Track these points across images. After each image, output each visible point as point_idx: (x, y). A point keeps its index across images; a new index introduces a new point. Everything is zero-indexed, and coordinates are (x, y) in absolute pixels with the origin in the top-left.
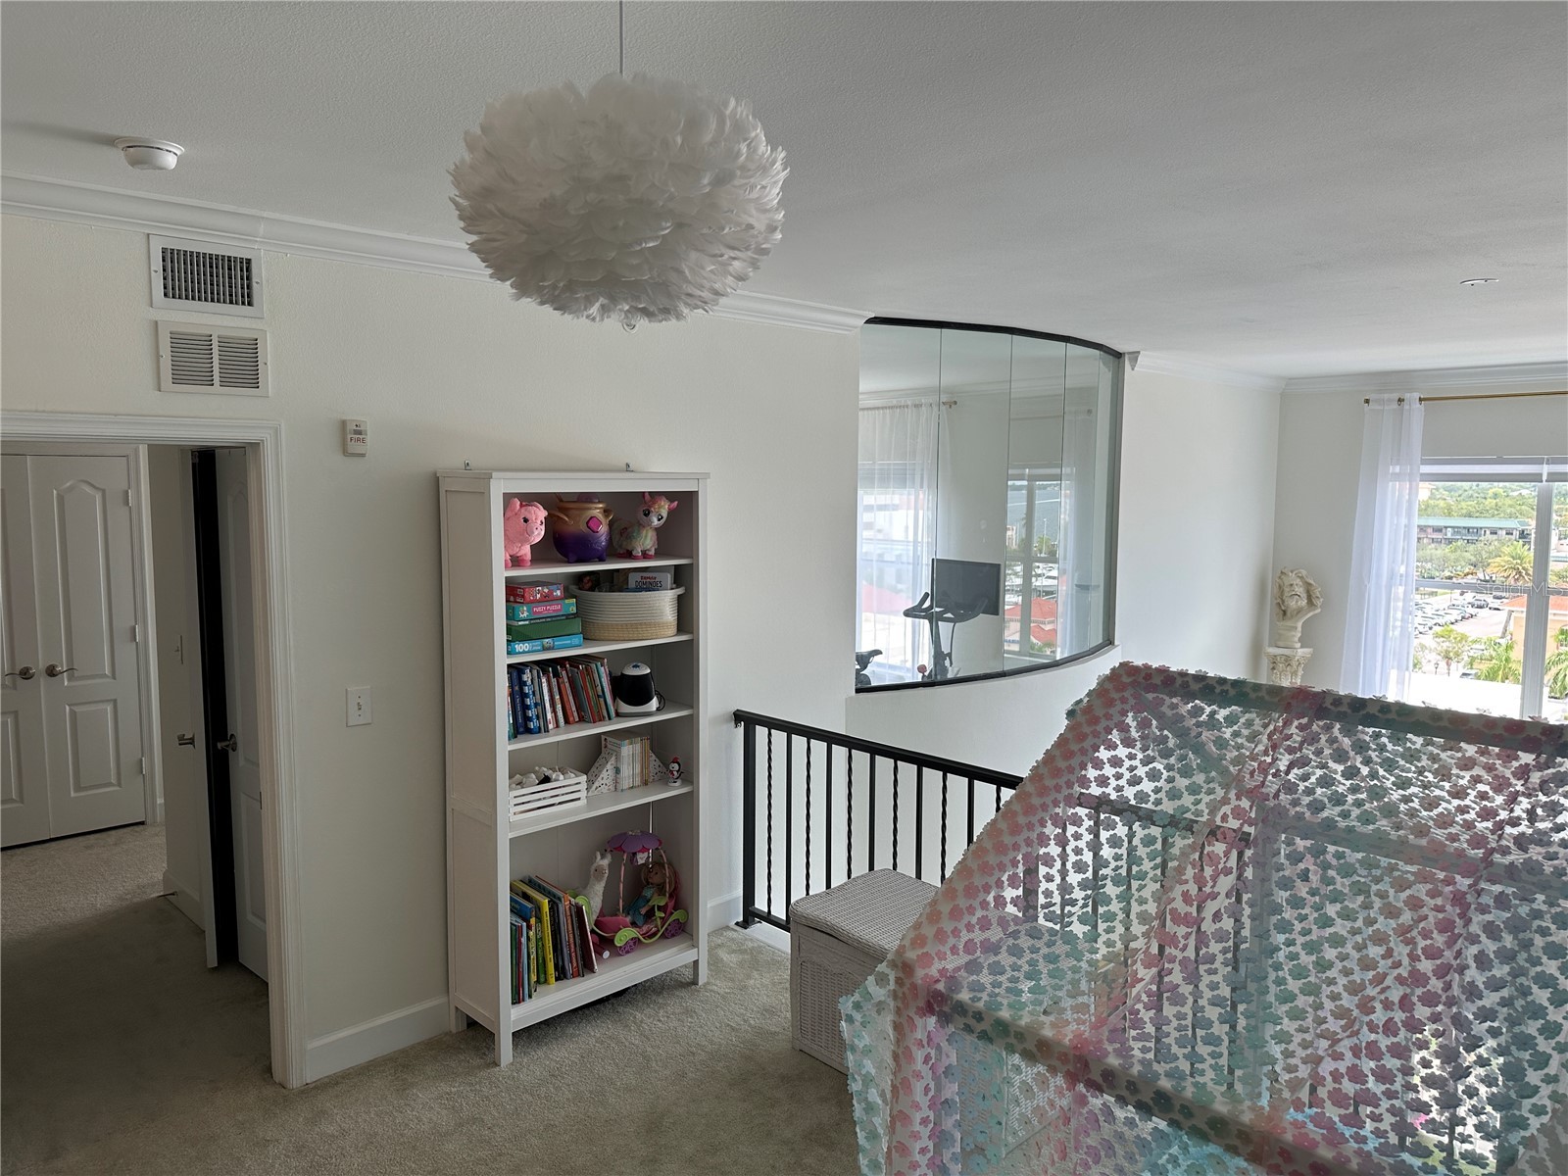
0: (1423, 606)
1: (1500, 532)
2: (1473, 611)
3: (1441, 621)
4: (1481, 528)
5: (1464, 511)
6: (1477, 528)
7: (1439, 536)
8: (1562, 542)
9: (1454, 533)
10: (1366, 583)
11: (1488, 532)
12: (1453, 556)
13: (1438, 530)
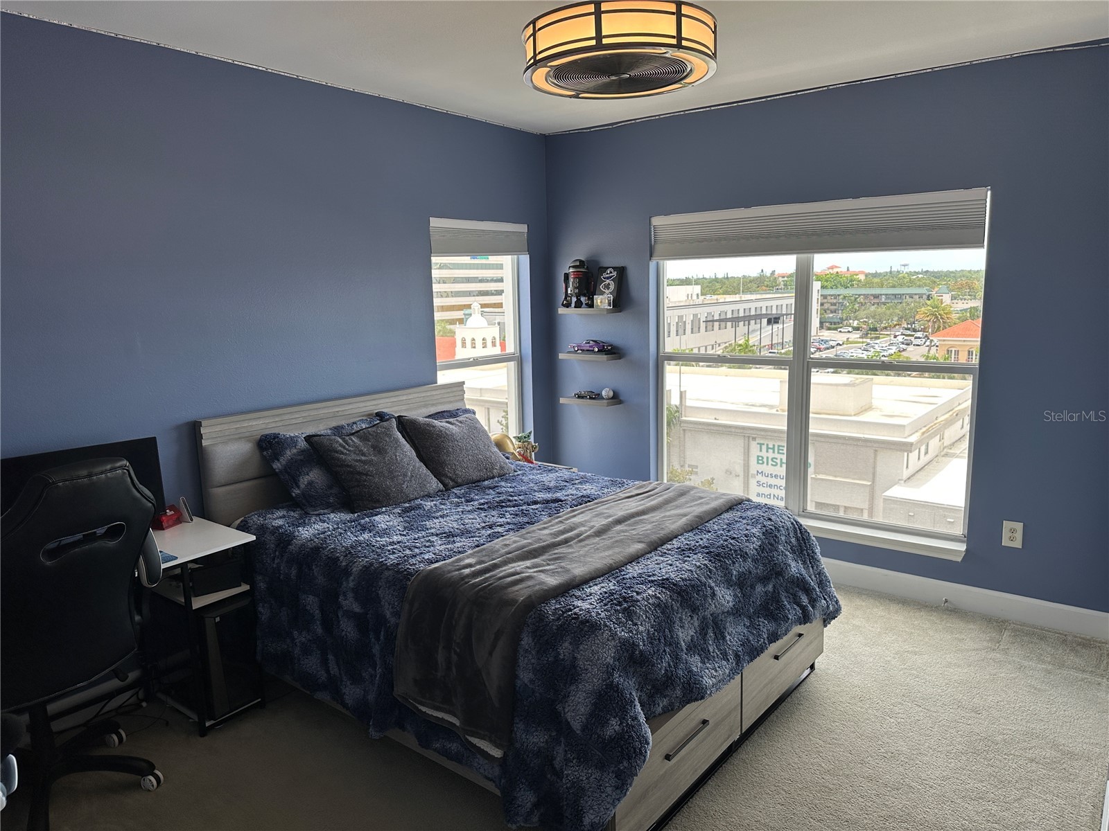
0: (873, 345)
1: (915, 297)
2: (904, 346)
3: (885, 354)
4: (903, 294)
5: (891, 284)
6: (900, 294)
7: (876, 301)
8: (953, 301)
9: (886, 299)
11: (907, 297)
12: (888, 312)
13: (876, 296)
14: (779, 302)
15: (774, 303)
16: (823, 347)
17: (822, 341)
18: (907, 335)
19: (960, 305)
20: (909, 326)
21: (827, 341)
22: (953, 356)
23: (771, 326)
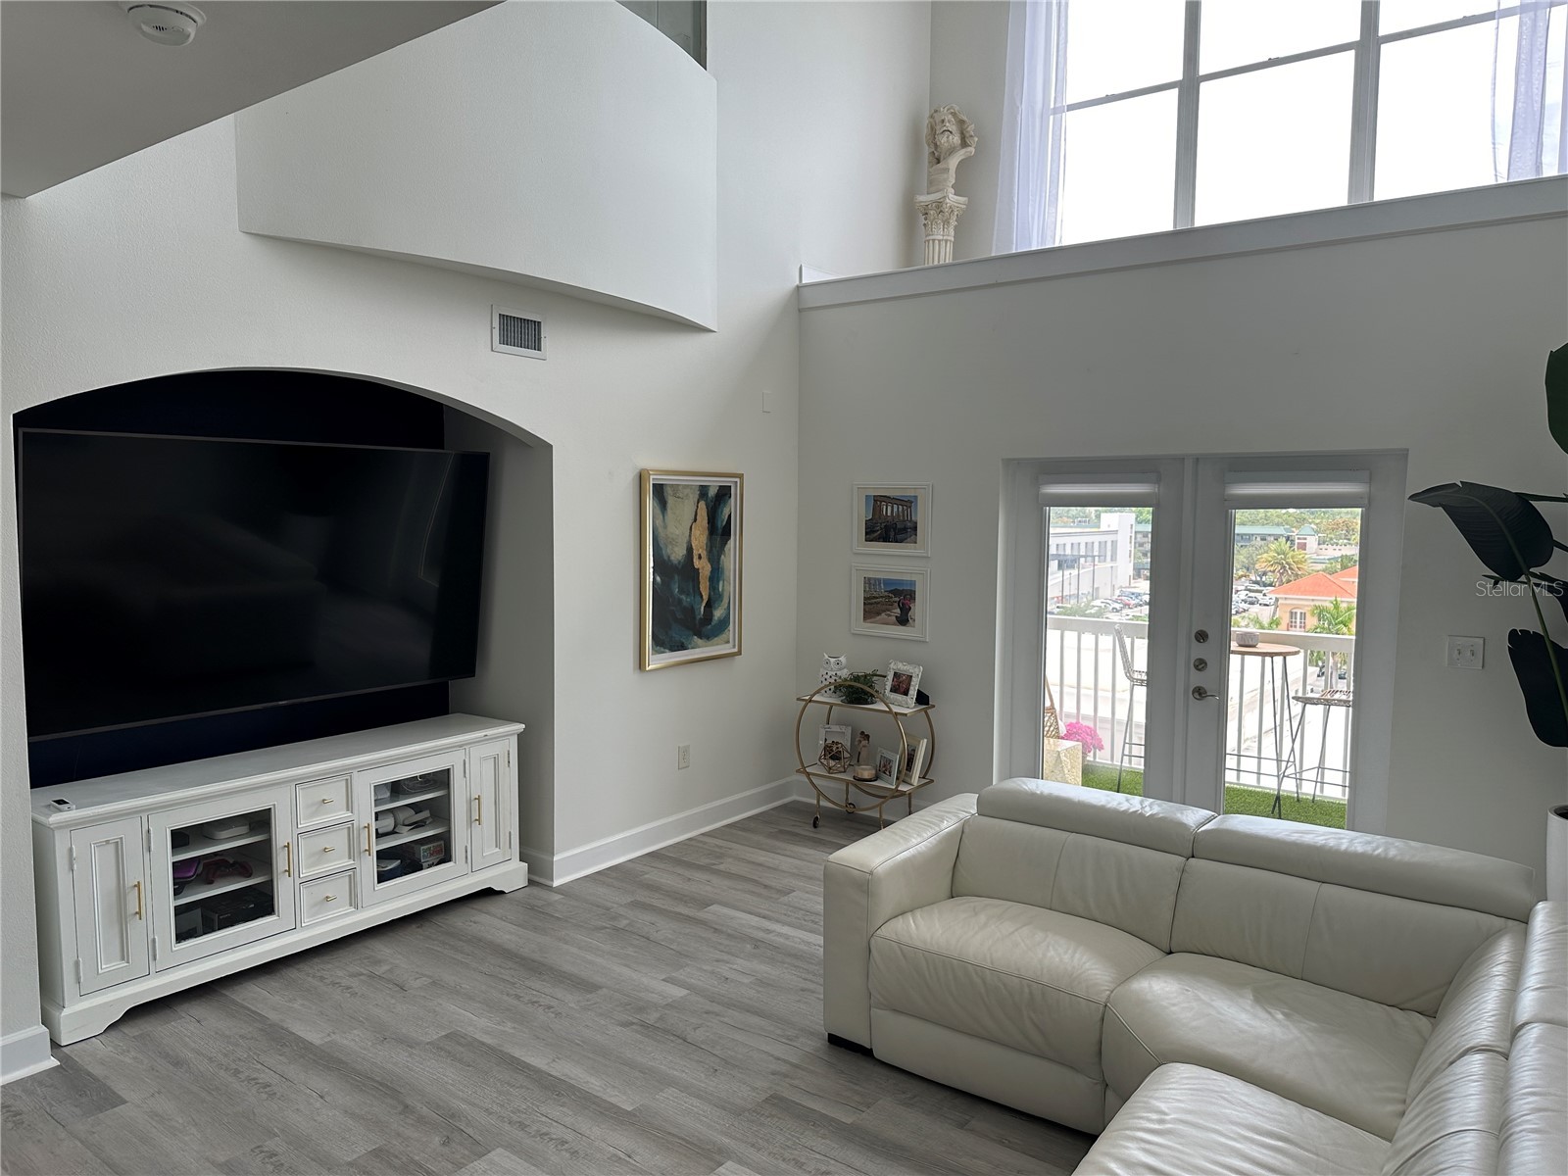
1: (1268, 538)
2: (1246, 606)
6: (1249, 535)
8: (1321, 547)
10: (1018, 104)
11: (1259, 539)
14: (1075, 540)
15: (1083, 540)
16: (1134, 602)
17: (1133, 594)
18: (1250, 591)
19: (1332, 552)
20: (1259, 579)
21: (1139, 594)
22: (1298, 620)
23: (1061, 572)
